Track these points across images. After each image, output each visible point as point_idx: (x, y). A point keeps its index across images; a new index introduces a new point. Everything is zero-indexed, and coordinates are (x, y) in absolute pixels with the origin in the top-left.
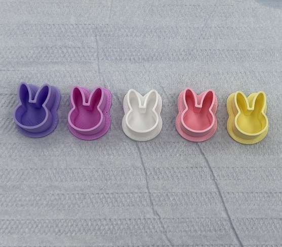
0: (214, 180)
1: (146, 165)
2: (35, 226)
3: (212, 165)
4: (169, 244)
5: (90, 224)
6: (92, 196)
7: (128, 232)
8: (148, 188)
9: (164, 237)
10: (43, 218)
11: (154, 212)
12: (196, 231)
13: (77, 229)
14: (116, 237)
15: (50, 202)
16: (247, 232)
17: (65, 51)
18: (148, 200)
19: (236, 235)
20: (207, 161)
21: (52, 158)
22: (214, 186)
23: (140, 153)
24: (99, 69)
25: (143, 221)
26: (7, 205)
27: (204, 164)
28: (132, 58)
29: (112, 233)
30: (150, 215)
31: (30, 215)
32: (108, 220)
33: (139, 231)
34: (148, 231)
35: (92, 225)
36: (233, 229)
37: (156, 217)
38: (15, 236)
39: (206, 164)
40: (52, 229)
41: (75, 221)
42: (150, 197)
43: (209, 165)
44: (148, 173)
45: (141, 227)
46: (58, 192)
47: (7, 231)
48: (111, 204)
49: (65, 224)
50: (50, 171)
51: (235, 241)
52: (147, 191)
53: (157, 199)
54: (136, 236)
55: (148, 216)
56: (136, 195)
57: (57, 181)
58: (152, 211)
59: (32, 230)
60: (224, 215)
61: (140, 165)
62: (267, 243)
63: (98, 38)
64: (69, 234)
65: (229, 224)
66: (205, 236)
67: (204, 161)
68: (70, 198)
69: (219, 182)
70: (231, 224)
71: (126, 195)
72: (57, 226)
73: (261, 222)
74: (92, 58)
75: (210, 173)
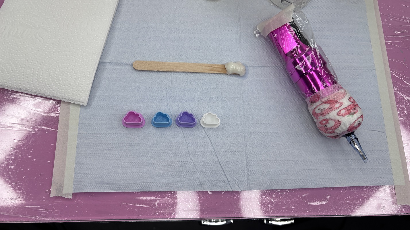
0: (213, 147)
1: (187, 141)
2: (145, 164)
3: (212, 141)
4: (196, 171)
5: (166, 164)
6: (167, 153)
7: (181, 166)
8: (188, 150)
9: (195, 168)
10: (148, 161)
11: (190, 159)
12: (206, 166)
13: (161, 166)
14: (176, 168)
15: (151, 155)
16: (225, 166)
17: (154, 97)
18: (188, 155)
19: (222, 167)
20: (210, 140)
21: (151, 139)
22: (213, 149)
23: (185, 137)
24: (168, 105)
25: (187, 162)
26: (134, 157)
27: (209, 141)
28: (180, 100)
29: (175, 167)
30: (189, 160)
31: (143, 160)
32: (173, 162)
33: (185, 166)
34: (188, 166)
35: (167, 164)
36: (220, 165)
37: (191, 161)
38: (138, 168)
39: (210, 141)
40: (152, 166)
41: (161, 162)
42: (189, 153)
43: (211, 141)
44: (188, 145)
45: (186, 164)
46: (153, 151)
47: (134, 167)
48: (174, 156)
49: (157, 164)
50: (150, 144)
51: (221, 169)
52: (187, 151)
53: (191, 154)
54: (184, 168)
55: (188, 160)
56: (183, 153)
57: (153, 147)
58: (190, 158)
59: (144, 166)
60: (217, 160)
61: (185, 141)
62: (233, 170)
63: (167, 93)
64: (158, 167)
65: (219, 163)
66: (210, 168)
67: (209, 140)
68: (158, 154)
69: (215, 148)
70: (220, 163)
71: (180, 153)
72: (154, 164)
73: (231, 162)
74: (165, 101)
75: (211, 144)
